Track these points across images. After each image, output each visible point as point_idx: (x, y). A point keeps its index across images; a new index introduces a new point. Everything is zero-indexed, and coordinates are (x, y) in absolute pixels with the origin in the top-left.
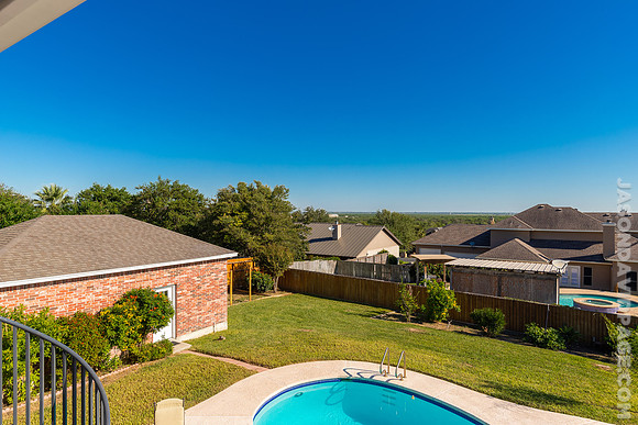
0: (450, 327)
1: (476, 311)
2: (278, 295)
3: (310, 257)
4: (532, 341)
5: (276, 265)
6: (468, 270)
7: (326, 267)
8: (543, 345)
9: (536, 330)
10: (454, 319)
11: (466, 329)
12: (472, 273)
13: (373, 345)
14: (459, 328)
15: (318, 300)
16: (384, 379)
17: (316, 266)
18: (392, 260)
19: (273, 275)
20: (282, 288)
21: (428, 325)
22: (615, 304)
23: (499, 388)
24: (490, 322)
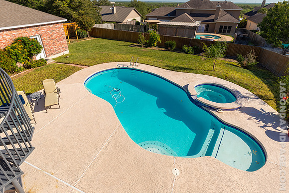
0: (157, 49)
1: (166, 42)
2: (90, 39)
3: (103, 22)
4: (184, 52)
5: (87, 26)
6: (166, 26)
7: (110, 26)
8: (187, 53)
9: (186, 48)
10: (159, 45)
11: (163, 49)
12: (167, 27)
13: (128, 56)
14: (160, 49)
15: (107, 40)
16: (132, 67)
17: (106, 26)
18: (138, 23)
19: (86, 30)
20: (91, 36)
21: (149, 48)
22: (213, 38)
23: (170, 67)
24: (171, 46)
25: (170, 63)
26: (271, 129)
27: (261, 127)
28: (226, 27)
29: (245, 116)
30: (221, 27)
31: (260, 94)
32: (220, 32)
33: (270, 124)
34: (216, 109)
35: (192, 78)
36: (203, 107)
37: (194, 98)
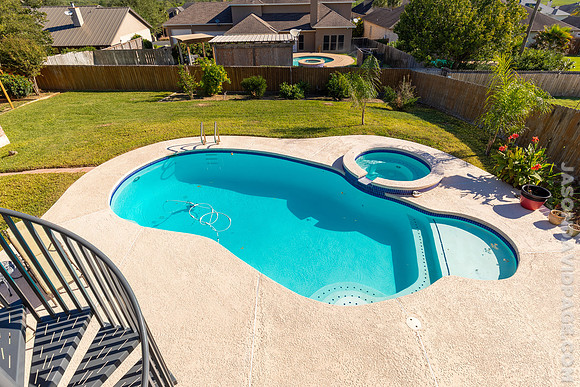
0: (226, 97)
1: (245, 80)
2: (45, 97)
3: (61, 50)
4: (285, 96)
5: (26, 63)
6: (229, 46)
7: (84, 59)
8: (292, 98)
9: (287, 87)
10: (228, 90)
11: (238, 97)
12: (232, 48)
14: (232, 97)
16: (205, 147)
17: (70, 59)
18: (147, 45)
19: (27, 75)
20: (45, 89)
21: (208, 99)
22: (322, 61)
23: (284, 131)
24: (256, 87)
25: (278, 125)
26: (497, 202)
27: (483, 203)
28: (334, 38)
29: (454, 192)
30: (326, 38)
31: (453, 150)
32: (326, 48)
33: (492, 196)
34: (410, 193)
35: (337, 145)
36: (386, 194)
37: (365, 181)
